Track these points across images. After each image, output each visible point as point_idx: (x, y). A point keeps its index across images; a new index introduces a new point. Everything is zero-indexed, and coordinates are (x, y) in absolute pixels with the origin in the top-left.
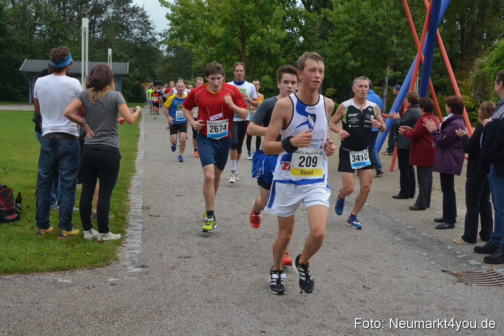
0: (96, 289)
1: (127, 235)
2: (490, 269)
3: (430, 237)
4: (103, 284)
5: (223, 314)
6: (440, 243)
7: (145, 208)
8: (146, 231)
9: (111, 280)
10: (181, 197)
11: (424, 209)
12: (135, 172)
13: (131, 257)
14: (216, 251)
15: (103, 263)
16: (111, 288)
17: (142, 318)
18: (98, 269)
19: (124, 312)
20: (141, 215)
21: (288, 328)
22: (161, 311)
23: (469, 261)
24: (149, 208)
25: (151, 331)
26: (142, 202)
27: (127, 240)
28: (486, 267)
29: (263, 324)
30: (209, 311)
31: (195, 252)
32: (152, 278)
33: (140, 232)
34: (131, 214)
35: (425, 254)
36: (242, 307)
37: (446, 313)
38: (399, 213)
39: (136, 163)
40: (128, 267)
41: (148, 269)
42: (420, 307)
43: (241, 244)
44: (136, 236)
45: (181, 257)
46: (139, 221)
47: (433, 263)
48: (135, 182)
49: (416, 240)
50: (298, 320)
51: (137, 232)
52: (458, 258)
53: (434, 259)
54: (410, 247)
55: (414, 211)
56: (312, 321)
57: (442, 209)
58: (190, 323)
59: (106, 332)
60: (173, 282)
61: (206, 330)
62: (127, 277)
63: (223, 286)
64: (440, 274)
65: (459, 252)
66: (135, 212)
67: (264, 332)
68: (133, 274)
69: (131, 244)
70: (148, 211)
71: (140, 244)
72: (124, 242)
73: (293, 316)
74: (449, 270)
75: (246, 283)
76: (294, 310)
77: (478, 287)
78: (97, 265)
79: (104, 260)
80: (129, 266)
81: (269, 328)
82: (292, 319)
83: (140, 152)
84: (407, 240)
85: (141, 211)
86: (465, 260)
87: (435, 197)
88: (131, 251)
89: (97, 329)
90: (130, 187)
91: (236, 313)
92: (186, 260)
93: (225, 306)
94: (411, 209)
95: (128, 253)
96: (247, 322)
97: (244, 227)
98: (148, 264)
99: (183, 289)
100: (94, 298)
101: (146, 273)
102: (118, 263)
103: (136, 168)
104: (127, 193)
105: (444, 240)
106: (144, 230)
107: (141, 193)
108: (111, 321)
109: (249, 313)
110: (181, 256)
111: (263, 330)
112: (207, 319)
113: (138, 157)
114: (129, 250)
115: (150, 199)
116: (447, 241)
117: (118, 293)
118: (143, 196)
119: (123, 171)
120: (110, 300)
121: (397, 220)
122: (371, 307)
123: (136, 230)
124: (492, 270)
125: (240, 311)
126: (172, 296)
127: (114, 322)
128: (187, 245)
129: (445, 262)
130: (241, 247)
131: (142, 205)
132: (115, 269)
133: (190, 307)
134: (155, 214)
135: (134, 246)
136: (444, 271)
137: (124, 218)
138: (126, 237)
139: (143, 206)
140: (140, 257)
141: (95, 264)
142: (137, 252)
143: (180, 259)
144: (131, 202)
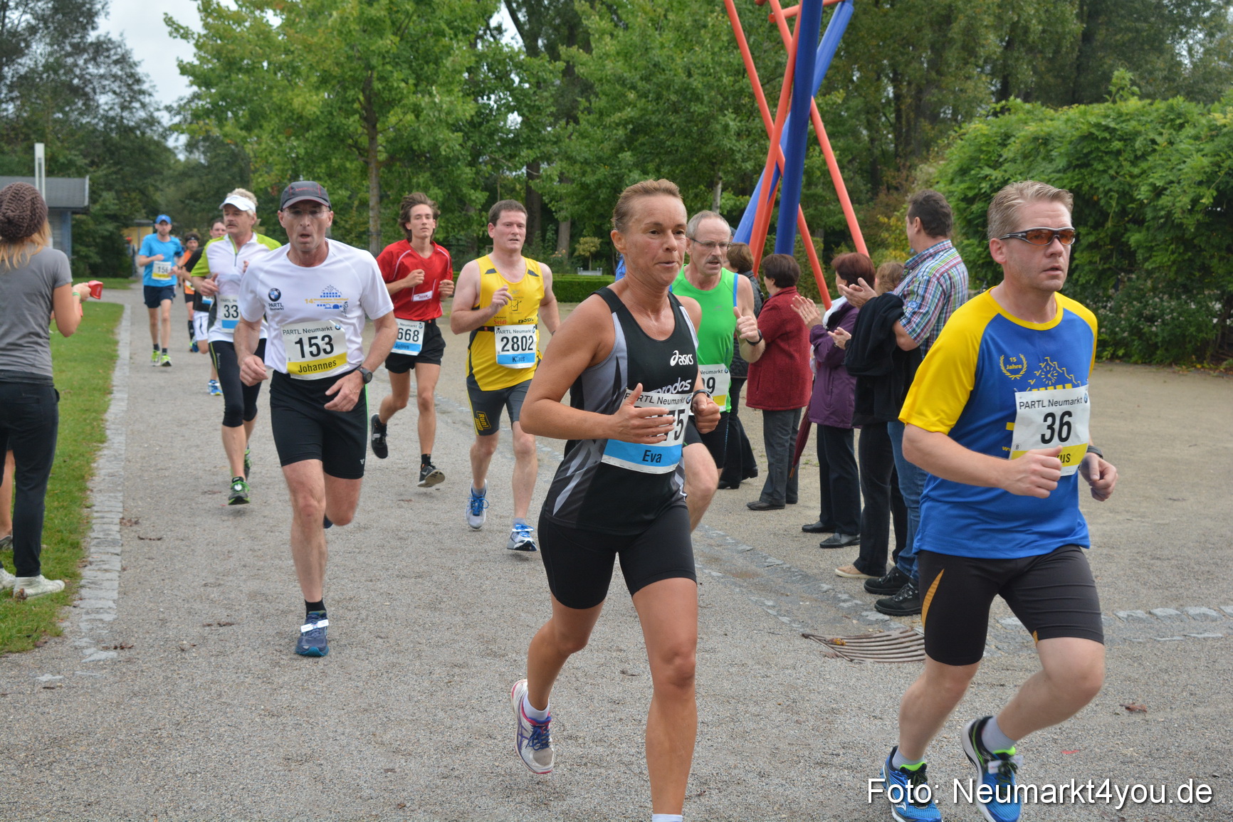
0: (9, 698)
1: (83, 582)
2: (908, 628)
3: (785, 566)
4: (27, 688)
5: (302, 738)
6: (806, 577)
7: (129, 522)
8: (130, 571)
9: (46, 678)
10: (216, 496)
11: (780, 506)
12: (103, 442)
13: (91, 630)
14: (293, 609)
15: (27, 643)
16: (44, 695)
17: (116, 754)
18: (13, 657)
19: (75, 744)
20: (118, 536)
21: (447, 760)
22: (160, 737)
23: (865, 613)
24: (136, 523)
25: (138, 778)
26: (121, 510)
27: (84, 592)
28: (899, 625)
29: (391, 754)
30: (272, 734)
31: (244, 614)
32: (142, 671)
33: (115, 575)
34: (93, 535)
35: (770, 603)
36: (347, 723)
37: (795, 718)
38: (722, 517)
39: (107, 421)
40: (84, 651)
41: (132, 652)
42: (741, 708)
43: (351, 594)
44: (106, 584)
45: (209, 625)
46: (112, 550)
47: (785, 619)
48: (105, 465)
49: (755, 575)
50: (469, 744)
51: (108, 575)
52: (842, 608)
53: (788, 613)
54: (738, 590)
55: (757, 513)
56: (501, 744)
57: (819, 505)
58: (227, 760)
59: (34, 785)
60: (190, 678)
61: (262, 771)
62: (82, 670)
63: (306, 681)
64: (797, 642)
65: (845, 597)
66: (104, 531)
67: (392, 770)
68: (97, 665)
69: (93, 601)
70: (135, 528)
71: (114, 601)
72: (77, 596)
73: (460, 736)
74: (819, 633)
75: (360, 674)
76: (462, 723)
77: (877, 665)
78: (12, 648)
79: (28, 637)
80: (87, 647)
81: (403, 761)
82: (456, 742)
83: (117, 395)
84: (733, 575)
85: (117, 528)
86: (856, 612)
87: (807, 481)
88: (93, 616)
89: (13, 780)
90: (92, 475)
91: (331, 735)
92: (221, 630)
93: (308, 722)
94: (753, 507)
95: (87, 621)
96: (355, 753)
97: (361, 558)
98: (132, 641)
99: (213, 691)
100: (5, 717)
101: (129, 661)
102: (62, 643)
103: (108, 432)
104: (83, 490)
105: (815, 571)
106: (124, 569)
107: (119, 488)
108: (46, 762)
109: (362, 735)
110: (209, 621)
111: (391, 766)
112: (266, 749)
113: (111, 407)
114: (87, 613)
115: (140, 503)
116: (822, 574)
117: (62, 704)
118: (124, 496)
119: (75, 441)
120: (42, 720)
121: (713, 533)
122: (634, 712)
123: (106, 570)
124: (912, 629)
125: (340, 730)
126: (186, 706)
127: (51, 764)
128: (225, 599)
129: (811, 618)
130: (351, 599)
131: (121, 516)
132: (54, 655)
133: (227, 728)
134: (153, 535)
135: (100, 604)
136: (805, 636)
137: (75, 545)
138: (82, 587)
139: (123, 518)
140: (115, 628)
141: (6, 645)
142: (108, 617)
143: (207, 628)
144: (95, 508)
